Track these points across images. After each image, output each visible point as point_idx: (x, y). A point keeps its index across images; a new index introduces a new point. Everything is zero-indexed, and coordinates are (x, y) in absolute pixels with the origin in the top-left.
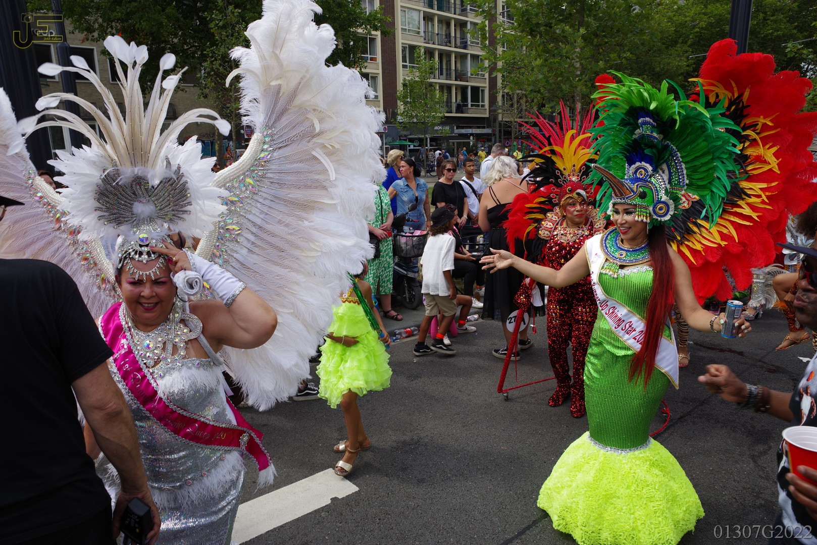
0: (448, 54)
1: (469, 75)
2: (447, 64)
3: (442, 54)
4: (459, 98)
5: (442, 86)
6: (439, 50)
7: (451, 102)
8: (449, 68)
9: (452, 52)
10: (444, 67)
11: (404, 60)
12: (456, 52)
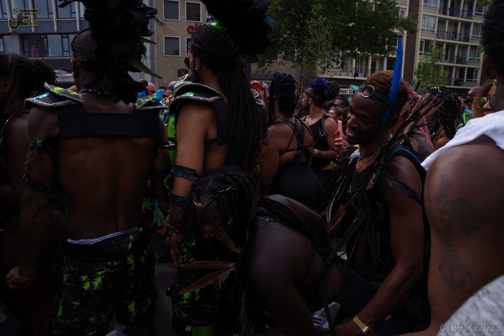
0: (453, 46)
1: (468, 60)
2: (451, 52)
3: (448, 45)
4: (458, 75)
5: (446, 67)
6: (447, 43)
7: (451, 78)
8: (452, 55)
9: (456, 44)
10: (449, 54)
11: (421, 50)
12: (459, 44)
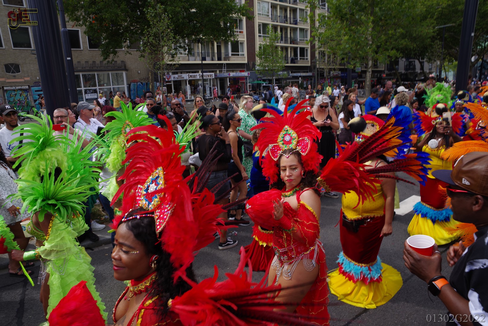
1: (298, 40)
2: (285, 34)
3: (282, 28)
4: (293, 54)
5: (282, 48)
6: (280, 26)
7: (288, 57)
8: (286, 37)
9: (287, 27)
10: (284, 36)
11: (260, 32)
12: (290, 27)
